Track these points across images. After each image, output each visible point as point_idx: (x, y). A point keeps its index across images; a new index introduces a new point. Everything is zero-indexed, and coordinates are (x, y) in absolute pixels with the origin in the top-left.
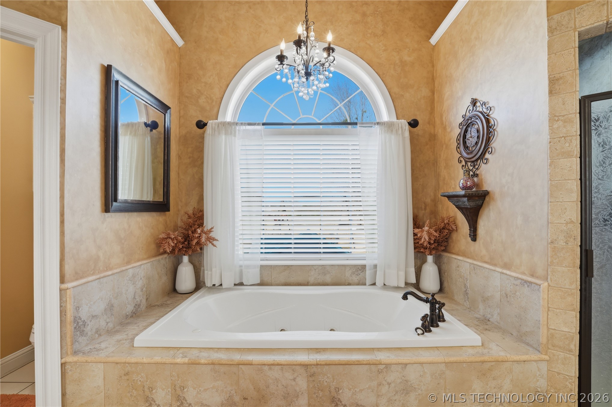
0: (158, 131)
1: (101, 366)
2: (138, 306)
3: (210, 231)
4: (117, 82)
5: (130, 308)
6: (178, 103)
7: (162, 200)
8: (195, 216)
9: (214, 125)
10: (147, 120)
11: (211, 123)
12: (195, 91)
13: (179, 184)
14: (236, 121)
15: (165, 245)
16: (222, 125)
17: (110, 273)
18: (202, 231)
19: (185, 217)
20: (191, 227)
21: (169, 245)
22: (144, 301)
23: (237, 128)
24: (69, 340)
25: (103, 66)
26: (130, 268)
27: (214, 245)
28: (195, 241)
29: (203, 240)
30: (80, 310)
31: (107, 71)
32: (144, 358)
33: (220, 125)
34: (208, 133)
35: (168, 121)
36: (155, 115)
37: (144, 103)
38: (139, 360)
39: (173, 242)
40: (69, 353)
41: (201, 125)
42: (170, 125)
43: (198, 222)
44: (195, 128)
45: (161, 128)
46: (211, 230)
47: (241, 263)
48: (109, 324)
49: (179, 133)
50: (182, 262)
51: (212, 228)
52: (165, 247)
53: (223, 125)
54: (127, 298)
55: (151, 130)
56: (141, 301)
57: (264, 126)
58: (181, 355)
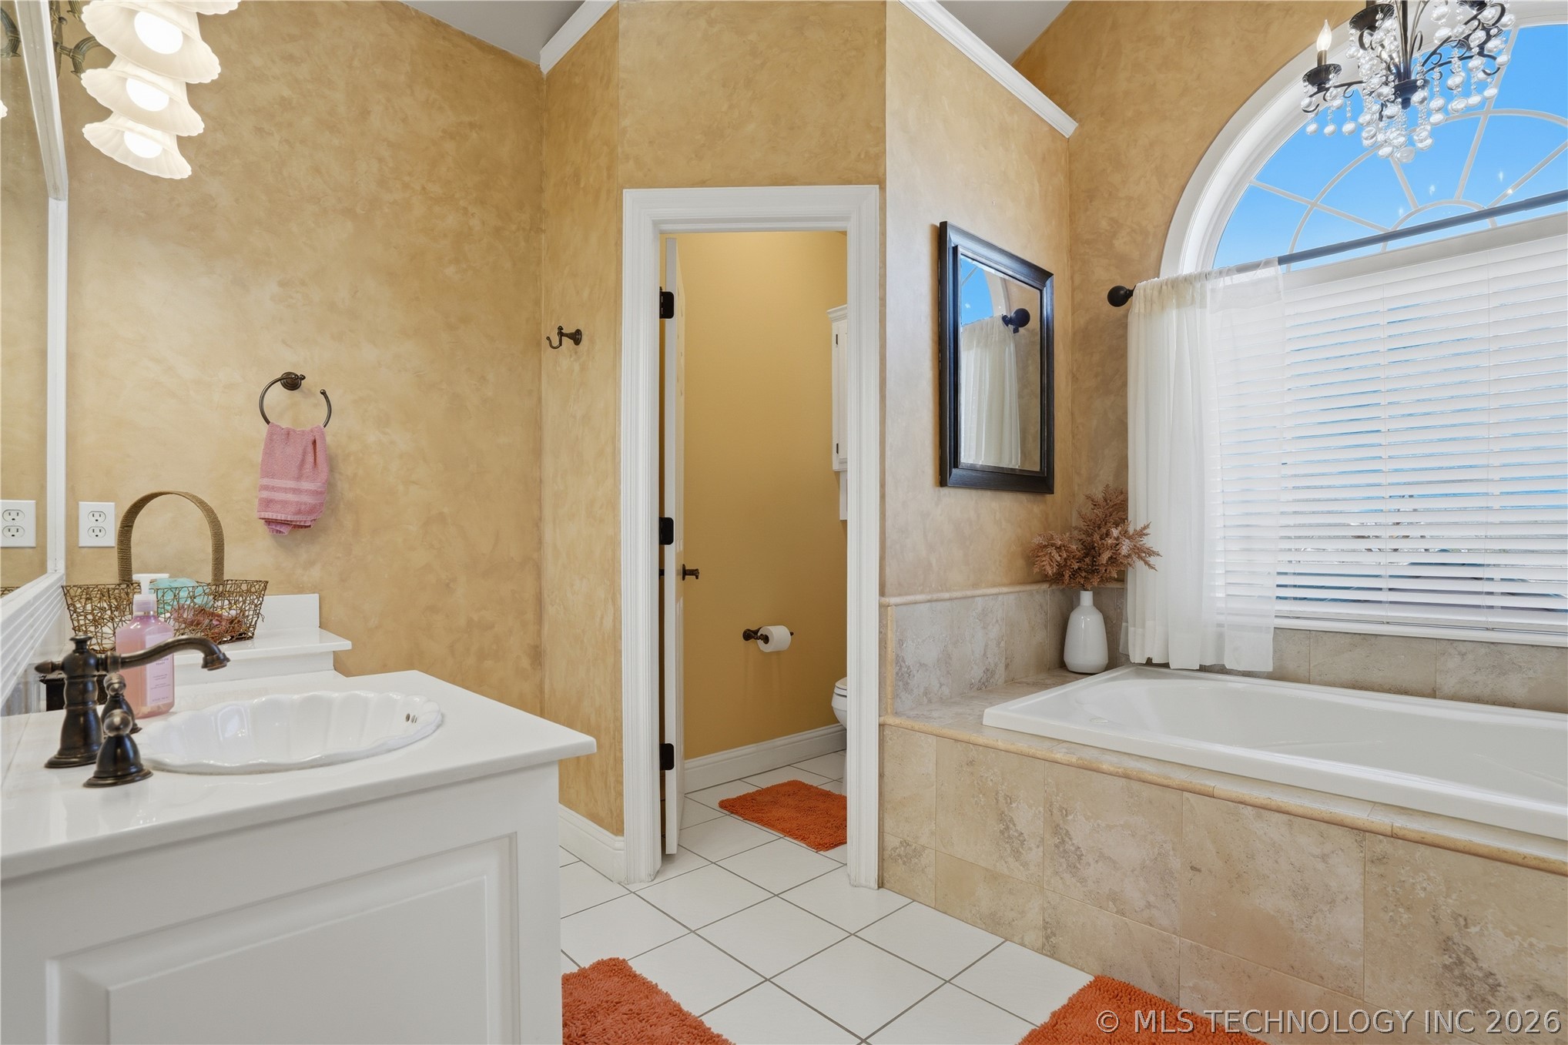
0: (1028, 330)
1: (932, 740)
2: (989, 672)
3: (1141, 533)
4: (955, 249)
5: (977, 673)
6: (1068, 261)
7: (1037, 468)
8: (1107, 504)
9: (1149, 291)
10: (1007, 310)
11: (1142, 288)
12: (1104, 224)
13: (1073, 437)
14: (1208, 269)
15: (1044, 559)
16: (1169, 286)
17: (947, 595)
18: (1125, 533)
19: (1087, 508)
20: (1099, 528)
21: (1051, 560)
22: (1001, 667)
23: (1209, 285)
24: (889, 690)
25: (934, 226)
26: (978, 596)
27: (1149, 565)
28: (1105, 557)
29: (1124, 550)
30: (904, 645)
31: (941, 233)
32: (999, 741)
33: (1164, 287)
34: (1137, 311)
35: (1049, 303)
36: (1025, 297)
37: (1002, 275)
38: (991, 743)
39: (1060, 556)
40: (889, 711)
41: (1119, 297)
42: (1052, 310)
43: (1115, 516)
44: (1108, 306)
45: (1034, 323)
46: (1144, 532)
47: (1221, 618)
48: (944, 688)
49: (1073, 326)
50: (1078, 604)
51: (1145, 528)
52: (1043, 564)
53: (1173, 287)
54: (973, 652)
55: (1016, 331)
56: (996, 665)
57: (1284, 266)
58: (1064, 750)
